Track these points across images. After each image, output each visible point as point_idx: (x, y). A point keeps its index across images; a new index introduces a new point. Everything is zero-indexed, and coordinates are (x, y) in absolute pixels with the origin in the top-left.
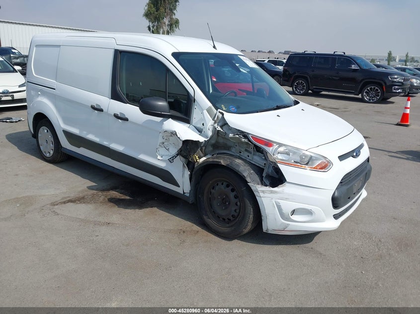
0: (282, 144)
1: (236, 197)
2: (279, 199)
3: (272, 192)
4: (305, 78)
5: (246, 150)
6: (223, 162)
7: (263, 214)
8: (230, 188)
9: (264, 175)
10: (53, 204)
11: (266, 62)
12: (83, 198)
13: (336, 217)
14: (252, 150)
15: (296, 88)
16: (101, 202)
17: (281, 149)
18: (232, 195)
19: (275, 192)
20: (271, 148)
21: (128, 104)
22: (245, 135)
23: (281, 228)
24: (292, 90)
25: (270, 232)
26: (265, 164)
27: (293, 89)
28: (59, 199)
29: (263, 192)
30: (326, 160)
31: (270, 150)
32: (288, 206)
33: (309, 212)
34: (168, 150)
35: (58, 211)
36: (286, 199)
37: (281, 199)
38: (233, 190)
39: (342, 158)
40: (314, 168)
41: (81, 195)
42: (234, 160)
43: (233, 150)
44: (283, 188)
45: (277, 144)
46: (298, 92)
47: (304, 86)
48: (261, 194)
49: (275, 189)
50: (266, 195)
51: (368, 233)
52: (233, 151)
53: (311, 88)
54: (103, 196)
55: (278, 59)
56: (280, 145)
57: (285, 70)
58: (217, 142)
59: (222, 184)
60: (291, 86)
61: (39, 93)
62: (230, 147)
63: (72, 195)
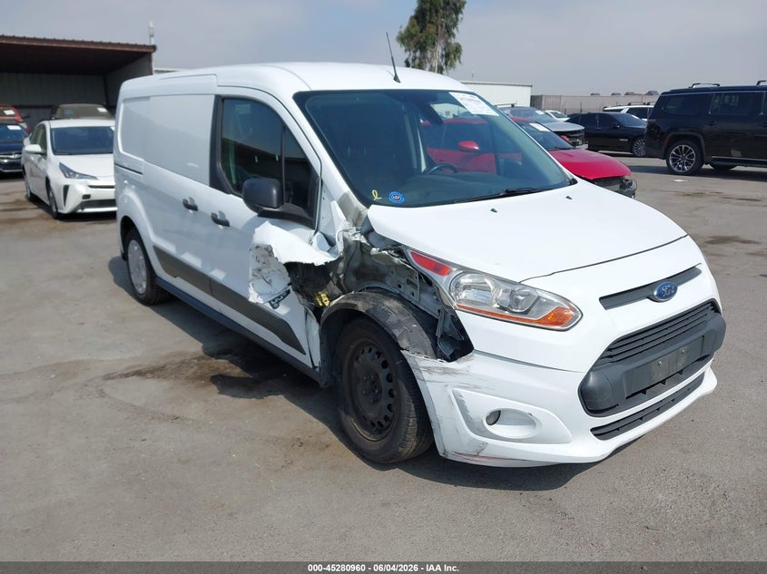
0: (469, 269)
1: (389, 379)
2: (460, 387)
3: (446, 371)
4: (694, 140)
5: (409, 282)
6: (361, 306)
7: (432, 418)
8: (382, 359)
9: (438, 334)
10: (109, 377)
11: (624, 112)
12: (163, 368)
13: (601, 433)
14: (417, 281)
15: (674, 160)
16: (187, 378)
17: (466, 280)
18: (383, 374)
19: (453, 372)
20: (445, 278)
21: (231, 195)
22: (399, 249)
23: (471, 450)
24: (666, 165)
25: (450, 457)
26: (439, 311)
27: (668, 163)
28: (121, 368)
29: (429, 370)
30: (569, 305)
31: (442, 281)
32: (481, 404)
33: (527, 420)
34: (269, 283)
35: (107, 390)
36: (476, 388)
37: (464, 388)
38: (385, 365)
39: (610, 301)
40: (538, 322)
41: (162, 363)
42: (381, 303)
43: (388, 280)
44: (469, 363)
45: (459, 270)
46: (679, 168)
47: (691, 156)
48: (426, 375)
49: (453, 365)
50: (435, 377)
51: (702, 475)
52: (388, 284)
53: (706, 158)
54: (195, 368)
55: (648, 104)
56: (466, 271)
57: (650, 126)
58: (363, 265)
59: (370, 350)
60: (665, 157)
61: (126, 182)
62: (384, 275)
63: (146, 363)
